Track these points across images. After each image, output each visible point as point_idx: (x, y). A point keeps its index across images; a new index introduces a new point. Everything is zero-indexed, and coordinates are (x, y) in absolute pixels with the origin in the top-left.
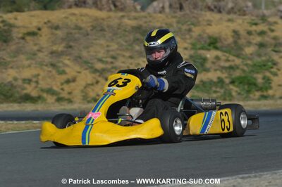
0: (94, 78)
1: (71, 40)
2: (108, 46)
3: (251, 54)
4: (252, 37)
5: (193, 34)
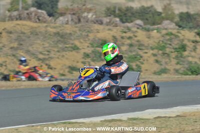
0: (40, 64)
2: (43, 44)
3: (125, 51)
4: (124, 40)
5: (89, 37)
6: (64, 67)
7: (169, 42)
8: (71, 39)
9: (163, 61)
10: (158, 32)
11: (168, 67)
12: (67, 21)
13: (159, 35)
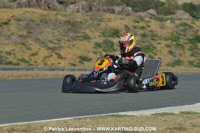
3: (138, 41)
5: (101, 27)
6: (75, 57)
7: (183, 33)
8: (82, 28)
9: (177, 52)
10: (171, 22)
11: (182, 59)
12: (78, 9)
13: (172, 25)
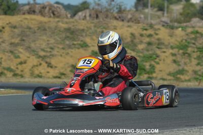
1: (24, 36)
2: (48, 41)
3: (142, 49)
4: (143, 38)
6: (67, 66)
7: (193, 41)
9: (182, 63)
10: (182, 30)
11: (186, 68)
12: (85, 16)
13: (183, 33)
